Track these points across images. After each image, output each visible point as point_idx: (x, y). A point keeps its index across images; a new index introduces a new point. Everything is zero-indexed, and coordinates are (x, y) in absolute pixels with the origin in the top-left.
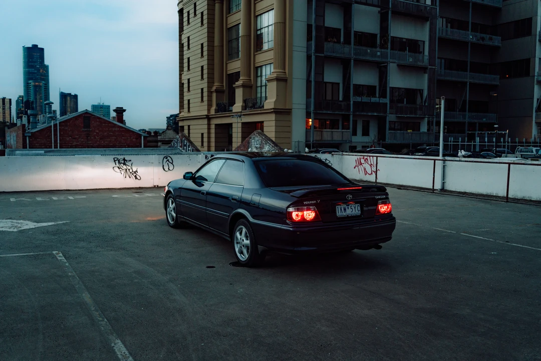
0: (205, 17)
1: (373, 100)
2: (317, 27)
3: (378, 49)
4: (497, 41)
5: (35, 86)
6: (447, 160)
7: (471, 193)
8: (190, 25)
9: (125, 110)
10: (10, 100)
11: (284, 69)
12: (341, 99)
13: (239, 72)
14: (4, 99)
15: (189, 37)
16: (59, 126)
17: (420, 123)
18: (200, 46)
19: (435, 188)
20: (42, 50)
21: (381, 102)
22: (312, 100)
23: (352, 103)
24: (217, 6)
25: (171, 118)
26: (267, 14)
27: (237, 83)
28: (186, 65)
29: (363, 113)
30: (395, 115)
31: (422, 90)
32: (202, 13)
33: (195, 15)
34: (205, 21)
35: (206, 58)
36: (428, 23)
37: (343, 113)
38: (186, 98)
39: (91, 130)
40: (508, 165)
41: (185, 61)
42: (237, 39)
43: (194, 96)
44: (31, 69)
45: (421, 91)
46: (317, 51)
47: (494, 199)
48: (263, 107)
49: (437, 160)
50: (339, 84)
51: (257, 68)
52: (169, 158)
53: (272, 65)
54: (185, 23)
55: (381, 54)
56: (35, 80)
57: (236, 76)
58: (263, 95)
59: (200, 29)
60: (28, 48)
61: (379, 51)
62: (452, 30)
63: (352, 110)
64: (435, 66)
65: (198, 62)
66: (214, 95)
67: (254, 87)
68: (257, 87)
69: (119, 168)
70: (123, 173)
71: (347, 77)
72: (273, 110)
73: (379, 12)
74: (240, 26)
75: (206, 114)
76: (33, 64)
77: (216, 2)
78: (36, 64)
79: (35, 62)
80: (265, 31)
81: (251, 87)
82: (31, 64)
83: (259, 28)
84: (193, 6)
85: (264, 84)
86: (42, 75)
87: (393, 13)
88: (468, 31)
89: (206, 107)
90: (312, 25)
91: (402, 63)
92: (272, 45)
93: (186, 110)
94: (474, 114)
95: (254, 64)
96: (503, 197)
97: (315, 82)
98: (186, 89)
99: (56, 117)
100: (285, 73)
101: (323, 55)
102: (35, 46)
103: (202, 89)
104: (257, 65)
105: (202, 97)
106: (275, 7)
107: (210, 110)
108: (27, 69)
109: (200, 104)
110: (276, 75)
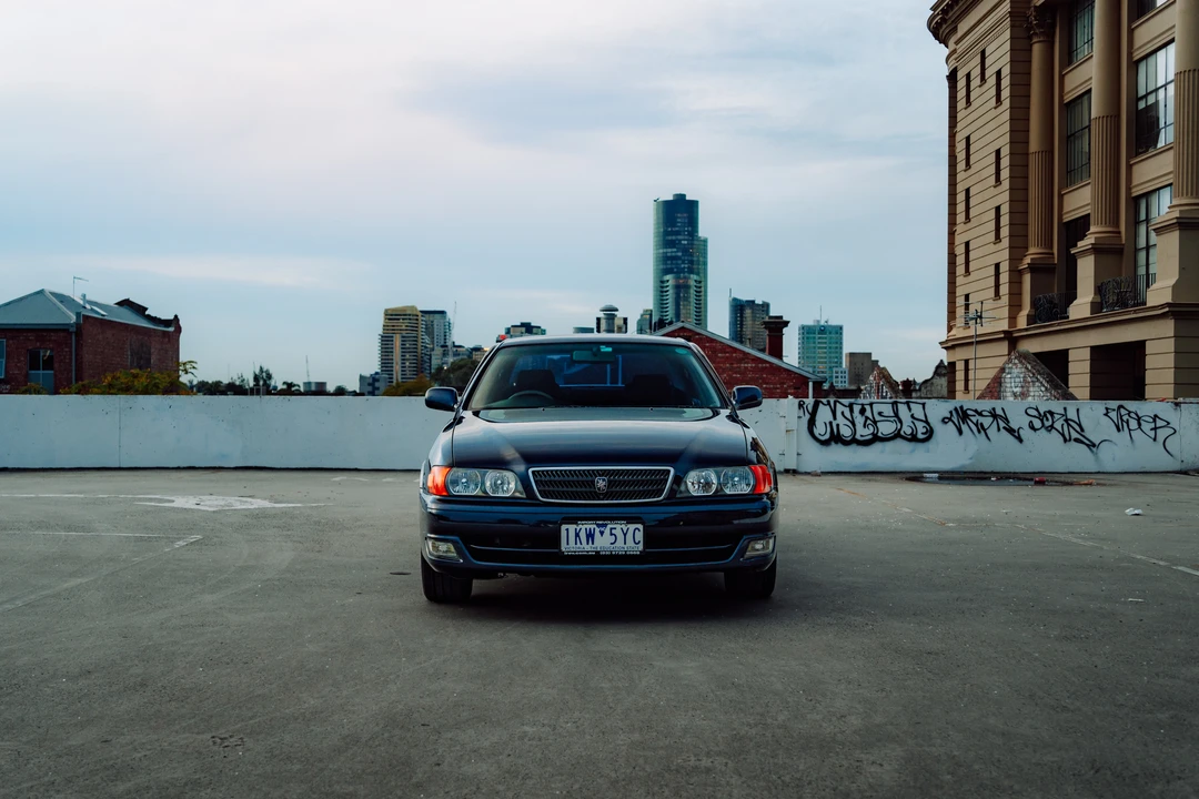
0: (1006, 82)
5: (678, 287)
8: (971, 108)
13: (1089, 215)
15: (968, 139)
18: (993, 158)
20: (695, 204)
24: (1037, 49)
26: (1161, 54)
27: (1080, 244)
28: (961, 208)
32: (999, 73)
33: (983, 79)
34: (1006, 93)
35: (1006, 184)
38: (960, 292)
41: (961, 197)
43: (977, 285)
44: (669, 250)
48: (1145, 302)
51: (1135, 201)
54: (961, 104)
56: (677, 272)
57: (1079, 227)
58: (1154, 270)
59: (994, 113)
60: (666, 203)
65: (992, 196)
66: (1027, 278)
67: (1127, 251)
68: (1136, 250)
72: (1167, 309)
74: (1094, 98)
75: (1006, 328)
76: (674, 238)
77: (1035, 40)
78: (680, 237)
79: (678, 233)
80: (1157, 98)
81: (1117, 252)
82: (670, 238)
83: (1142, 92)
84: (978, 59)
85: (1153, 240)
86: (693, 262)
89: (1005, 312)
92: (1170, 135)
93: (961, 321)
98: (960, 270)
102: (680, 198)
103: (997, 266)
104: (1136, 192)
105: (997, 286)
106: (1177, 34)
107: (1015, 318)
108: (661, 251)
109: (993, 303)
110: (1178, 215)
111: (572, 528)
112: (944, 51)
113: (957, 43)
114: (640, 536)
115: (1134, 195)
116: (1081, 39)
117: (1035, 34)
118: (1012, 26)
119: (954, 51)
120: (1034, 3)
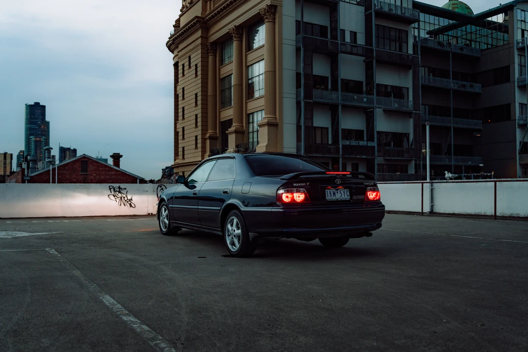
0: (199, 69)
1: (361, 143)
2: (306, 75)
3: (364, 95)
4: (477, 88)
5: (36, 142)
6: (434, 183)
7: (459, 214)
8: (185, 77)
9: (121, 156)
10: (11, 155)
11: (275, 114)
12: (330, 142)
13: (232, 119)
14: (5, 154)
15: (183, 88)
16: (58, 170)
17: (407, 165)
18: (194, 96)
19: (424, 211)
20: (44, 107)
21: (368, 145)
22: (303, 143)
23: (341, 146)
24: (211, 58)
25: (167, 170)
26: (257, 64)
27: (229, 130)
28: (180, 114)
29: (352, 156)
30: (383, 158)
31: (409, 134)
32: (196, 65)
33: (190, 67)
34: (199, 73)
35: (200, 106)
36: (411, 71)
37: (333, 156)
38: (180, 146)
39: (88, 173)
40: (494, 183)
41: (180, 110)
42: (230, 88)
43: (188, 143)
44: (32, 126)
45: (407, 135)
46: (306, 97)
47: (483, 217)
48: (255, 151)
49: (425, 183)
50: (327, 128)
51: (248, 115)
52: (163, 187)
53: (263, 112)
54: (180, 75)
55: (367, 100)
56: (36, 136)
57: (229, 123)
58: (255, 140)
59: (194, 80)
60: (31, 106)
61: (365, 97)
62: (434, 78)
63: (341, 153)
64: (420, 111)
65: (193, 111)
66: (208, 142)
67: (246, 132)
68: (249, 133)
69: (114, 196)
70: (118, 200)
71: (335, 122)
73: (364, 61)
74: (233, 77)
76: (34, 120)
77: (210, 54)
78: (38, 120)
79: (36, 119)
80: (256, 80)
81: (243, 133)
82: (32, 120)
83: (250, 77)
84: (187, 59)
85: (255, 129)
86: (43, 131)
87: (377, 62)
88: (450, 78)
89: (200, 154)
90: (301, 73)
91: (387, 108)
92: (262, 92)
93: (181, 157)
94: (459, 157)
95: (246, 111)
96: (491, 216)
97: (305, 127)
98: (180, 137)
99: (55, 163)
100: (276, 118)
101: (312, 101)
102: (37, 104)
103: (196, 137)
104: (249, 112)
105: (196, 144)
106: (265, 57)
107: (204, 156)
108: (28, 126)
109: (194, 151)
110: (267, 121)
112: (173, 56)
113: (178, 52)
116: (226, 56)
117: (210, 52)
118: (202, 48)
119: (177, 55)
120: (209, 41)
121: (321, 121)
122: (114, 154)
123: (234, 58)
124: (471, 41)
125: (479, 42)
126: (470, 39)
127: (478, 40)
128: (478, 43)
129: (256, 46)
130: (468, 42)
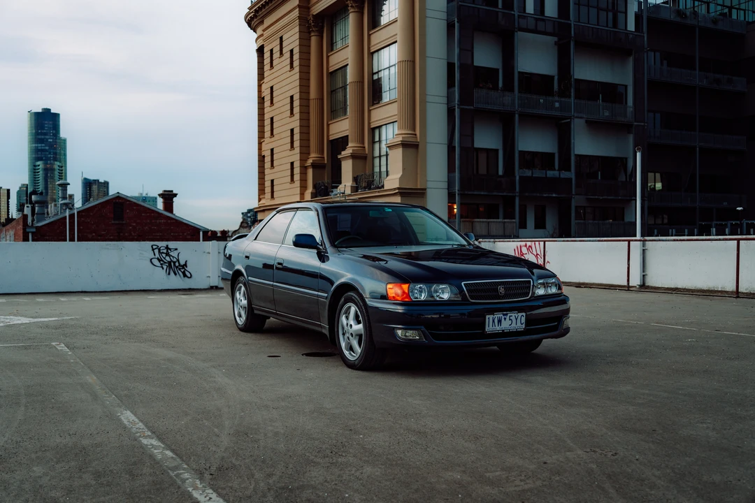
0: (296, 57)
1: (550, 174)
2: (462, 66)
3: (556, 98)
4: (740, 84)
5: (46, 170)
6: (647, 241)
7: (685, 289)
8: (273, 71)
9: (175, 195)
10: (8, 191)
11: (414, 129)
12: (500, 173)
13: (347, 136)
15: (272, 88)
16: (78, 217)
17: (623, 209)
18: (288, 100)
19: (631, 283)
20: (56, 116)
21: (562, 176)
22: (457, 174)
23: (517, 178)
24: (314, 40)
25: (249, 215)
26: (387, 49)
27: (343, 153)
28: (267, 128)
29: (535, 194)
30: (585, 197)
31: (626, 159)
32: (292, 51)
33: (281, 53)
34: (296, 63)
35: (297, 116)
36: (631, 59)
37: (505, 194)
38: (268, 178)
39: (124, 222)
40: (736, 242)
41: (267, 122)
42: (344, 88)
43: (279, 173)
44: (40, 145)
45: (624, 161)
46: (462, 102)
47: (719, 294)
48: (383, 186)
49: (633, 241)
50: (497, 151)
51: (373, 130)
53: (396, 124)
54: (267, 67)
55: (561, 106)
56: (46, 160)
57: (342, 143)
58: (384, 169)
59: (289, 74)
60: (37, 114)
61: (557, 101)
62: (670, 68)
63: (517, 190)
64: (644, 122)
65: (287, 123)
66: (310, 172)
67: (369, 158)
68: (374, 158)
70: (165, 268)
71: (509, 141)
72: (397, 191)
73: (556, 43)
74: (349, 70)
75: (298, 199)
76: (43, 137)
77: (312, 34)
78: (47, 137)
79: (45, 134)
80: (384, 74)
81: (364, 158)
82: (40, 137)
83: (375, 70)
84: (278, 42)
85: (383, 153)
86: (56, 154)
87: (577, 44)
88: (695, 70)
89: (298, 190)
90: (454, 64)
91: (593, 117)
92: (395, 94)
93: (268, 195)
94: (708, 195)
95: (369, 123)
96: (731, 292)
97: (462, 148)
98: (268, 165)
99: (73, 205)
100: (416, 135)
101: (472, 107)
102: (46, 111)
103: (292, 164)
104: (373, 125)
105: (292, 175)
106: (398, 38)
107: (303, 194)
108: (34, 145)
109: (289, 186)
110: (401, 139)
111: (491, 317)
112: (255, 36)
113: (264, 31)
114: (523, 320)
115: (372, 127)
116: (338, 37)
117: (313, 31)
118: (300, 25)
119: (262, 35)
120: (311, 13)
121: (486, 139)
122: (165, 191)
123: (351, 40)
124: (731, 8)
125: (745, 10)
126: (729, 5)
127: (743, 6)
128: (742, 12)
129: (384, 20)
130: (726, 10)
